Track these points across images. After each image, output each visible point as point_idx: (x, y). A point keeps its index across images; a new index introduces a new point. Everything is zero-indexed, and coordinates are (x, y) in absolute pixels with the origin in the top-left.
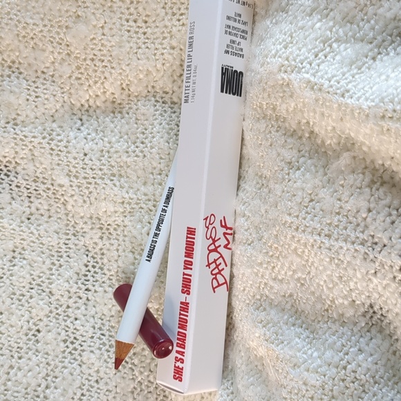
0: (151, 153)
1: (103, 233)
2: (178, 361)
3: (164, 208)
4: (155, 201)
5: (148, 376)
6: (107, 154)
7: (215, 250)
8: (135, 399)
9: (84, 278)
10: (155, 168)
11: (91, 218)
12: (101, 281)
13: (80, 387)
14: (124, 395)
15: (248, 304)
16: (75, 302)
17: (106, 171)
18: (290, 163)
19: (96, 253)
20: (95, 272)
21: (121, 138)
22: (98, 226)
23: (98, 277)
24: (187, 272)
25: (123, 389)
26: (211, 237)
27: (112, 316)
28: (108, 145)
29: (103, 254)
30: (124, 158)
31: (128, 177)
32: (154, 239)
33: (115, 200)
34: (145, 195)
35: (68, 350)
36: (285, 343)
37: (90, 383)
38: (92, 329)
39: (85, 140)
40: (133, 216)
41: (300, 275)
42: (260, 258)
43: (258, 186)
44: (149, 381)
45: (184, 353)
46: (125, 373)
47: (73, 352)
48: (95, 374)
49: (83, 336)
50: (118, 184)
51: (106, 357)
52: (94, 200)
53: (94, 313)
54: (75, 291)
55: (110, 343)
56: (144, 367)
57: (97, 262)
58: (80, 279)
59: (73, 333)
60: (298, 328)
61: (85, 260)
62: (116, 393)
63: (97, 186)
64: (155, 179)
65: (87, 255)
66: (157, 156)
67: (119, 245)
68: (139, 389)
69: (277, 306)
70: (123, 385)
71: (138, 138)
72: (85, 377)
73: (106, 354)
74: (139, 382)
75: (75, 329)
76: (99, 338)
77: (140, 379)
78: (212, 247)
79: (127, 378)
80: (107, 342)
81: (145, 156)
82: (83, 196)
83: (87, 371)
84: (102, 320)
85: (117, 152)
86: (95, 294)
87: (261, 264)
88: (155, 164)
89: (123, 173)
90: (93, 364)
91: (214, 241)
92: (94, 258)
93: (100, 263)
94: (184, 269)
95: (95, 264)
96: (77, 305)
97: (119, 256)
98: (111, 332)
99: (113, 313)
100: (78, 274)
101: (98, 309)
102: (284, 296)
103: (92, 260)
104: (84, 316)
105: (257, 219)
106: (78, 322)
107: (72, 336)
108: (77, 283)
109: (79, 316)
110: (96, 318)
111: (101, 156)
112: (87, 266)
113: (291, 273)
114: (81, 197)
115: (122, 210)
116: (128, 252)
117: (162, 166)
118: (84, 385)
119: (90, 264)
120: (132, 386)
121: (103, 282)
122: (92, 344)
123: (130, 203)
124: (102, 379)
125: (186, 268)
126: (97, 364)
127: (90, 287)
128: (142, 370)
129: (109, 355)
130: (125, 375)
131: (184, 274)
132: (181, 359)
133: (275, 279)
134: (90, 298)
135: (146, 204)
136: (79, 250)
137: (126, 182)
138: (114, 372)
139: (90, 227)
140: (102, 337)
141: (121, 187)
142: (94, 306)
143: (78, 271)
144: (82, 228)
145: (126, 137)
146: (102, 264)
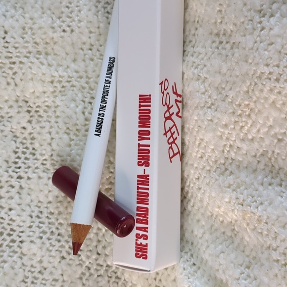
0: (79, 27)
1: (31, 117)
2: (140, 238)
3: (107, 79)
4: (87, 77)
5: (96, 260)
6: (30, 31)
7: (169, 118)
8: (84, 285)
9: (14, 166)
10: (84, 43)
11: (17, 101)
12: (33, 167)
13: (23, 281)
14: (72, 282)
15: (209, 171)
16: (8, 192)
17: (31, 49)
18: (260, 11)
19: (25, 138)
20: (26, 159)
21: (43, 13)
22: (26, 109)
23: (30, 163)
24: (143, 142)
25: (69, 276)
26: (166, 103)
27: (50, 202)
28: (30, 21)
29: (33, 139)
30: (50, 33)
31: (55, 54)
32: (101, 112)
33: (43, 79)
34: (77, 72)
35: (6, 243)
36: (266, 203)
37: (34, 275)
38: (29, 218)
39: (4, 17)
40: (65, 95)
41: (277, 130)
42: (225, 119)
43: (214, 45)
44: (98, 265)
45: (147, 228)
46: (70, 259)
47: (11, 244)
48: (37, 265)
49: (20, 227)
50: (45, 62)
51: (48, 245)
52: (19, 80)
53: (30, 201)
54: (6, 180)
55: (51, 230)
56: (90, 251)
57: (27, 148)
58: (10, 167)
59: (9, 224)
60: (277, 186)
61: (13, 146)
62: (64, 281)
63: (21, 66)
64: (85, 55)
65: (15, 142)
66: (87, 31)
67: (51, 127)
68: (88, 274)
69: (247, 167)
70: (70, 272)
71: (62, 13)
72: (27, 269)
73: (47, 242)
74: (86, 267)
75: (11, 220)
76: (38, 227)
77: (87, 263)
78: (167, 115)
79: (74, 265)
80: (47, 230)
81: (72, 31)
82: (6, 77)
83: (29, 263)
84: (39, 207)
85: (40, 28)
86: (29, 182)
87: (226, 126)
88: (84, 39)
89: (49, 50)
90: (35, 254)
91: (169, 108)
92: (23, 144)
93: (31, 149)
94: (139, 140)
95: (25, 150)
96: (10, 194)
97: (52, 139)
98: (50, 219)
99: (50, 199)
100: (7, 162)
101: (33, 197)
102: (255, 156)
103: (21, 146)
104: (19, 205)
105: (218, 79)
106: (13, 212)
107: (8, 228)
108: (7, 171)
109: (13, 206)
110: (32, 207)
111: (24, 34)
112: (16, 153)
113: (266, 129)
114: (4, 79)
115: (52, 89)
116: (63, 133)
117: (92, 41)
118: (27, 278)
119: (20, 150)
120: (79, 272)
121: (37, 168)
122: (31, 234)
123: (60, 82)
124: (45, 269)
125: (141, 139)
126: (39, 254)
127: (22, 174)
128: (89, 254)
129: (51, 243)
130: (71, 262)
131: (139, 145)
132: (143, 235)
133: (243, 140)
134: (23, 186)
135: (78, 82)
136: (6, 136)
137: (54, 60)
138: (59, 260)
139: (17, 111)
140: (41, 225)
141: (49, 65)
142: (29, 194)
143: (7, 159)
144: (8, 113)
145: (49, 12)
146: (34, 149)
